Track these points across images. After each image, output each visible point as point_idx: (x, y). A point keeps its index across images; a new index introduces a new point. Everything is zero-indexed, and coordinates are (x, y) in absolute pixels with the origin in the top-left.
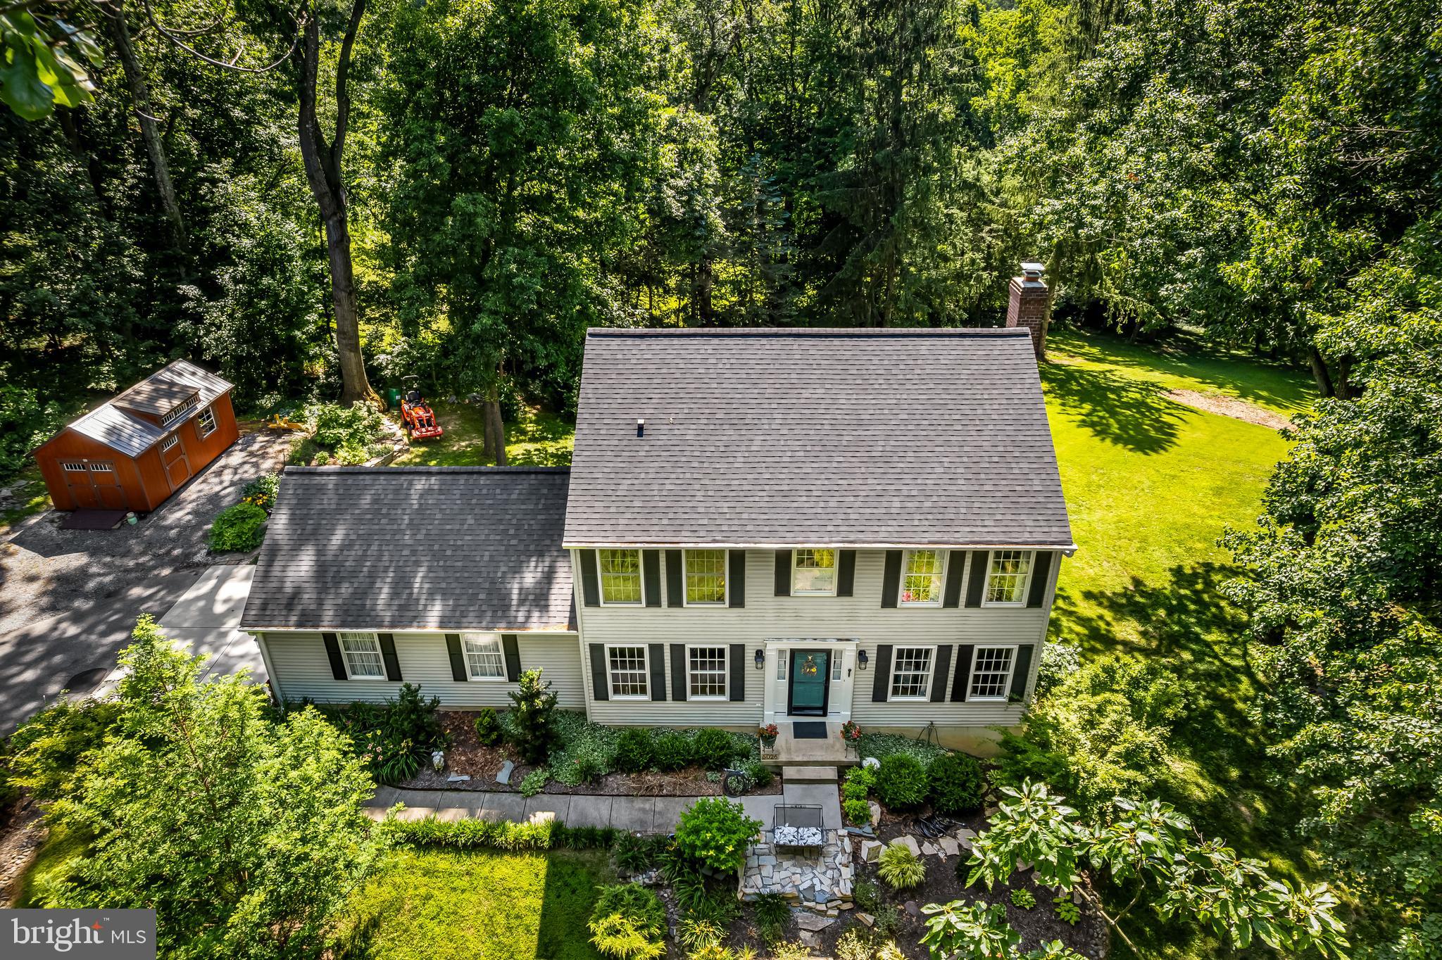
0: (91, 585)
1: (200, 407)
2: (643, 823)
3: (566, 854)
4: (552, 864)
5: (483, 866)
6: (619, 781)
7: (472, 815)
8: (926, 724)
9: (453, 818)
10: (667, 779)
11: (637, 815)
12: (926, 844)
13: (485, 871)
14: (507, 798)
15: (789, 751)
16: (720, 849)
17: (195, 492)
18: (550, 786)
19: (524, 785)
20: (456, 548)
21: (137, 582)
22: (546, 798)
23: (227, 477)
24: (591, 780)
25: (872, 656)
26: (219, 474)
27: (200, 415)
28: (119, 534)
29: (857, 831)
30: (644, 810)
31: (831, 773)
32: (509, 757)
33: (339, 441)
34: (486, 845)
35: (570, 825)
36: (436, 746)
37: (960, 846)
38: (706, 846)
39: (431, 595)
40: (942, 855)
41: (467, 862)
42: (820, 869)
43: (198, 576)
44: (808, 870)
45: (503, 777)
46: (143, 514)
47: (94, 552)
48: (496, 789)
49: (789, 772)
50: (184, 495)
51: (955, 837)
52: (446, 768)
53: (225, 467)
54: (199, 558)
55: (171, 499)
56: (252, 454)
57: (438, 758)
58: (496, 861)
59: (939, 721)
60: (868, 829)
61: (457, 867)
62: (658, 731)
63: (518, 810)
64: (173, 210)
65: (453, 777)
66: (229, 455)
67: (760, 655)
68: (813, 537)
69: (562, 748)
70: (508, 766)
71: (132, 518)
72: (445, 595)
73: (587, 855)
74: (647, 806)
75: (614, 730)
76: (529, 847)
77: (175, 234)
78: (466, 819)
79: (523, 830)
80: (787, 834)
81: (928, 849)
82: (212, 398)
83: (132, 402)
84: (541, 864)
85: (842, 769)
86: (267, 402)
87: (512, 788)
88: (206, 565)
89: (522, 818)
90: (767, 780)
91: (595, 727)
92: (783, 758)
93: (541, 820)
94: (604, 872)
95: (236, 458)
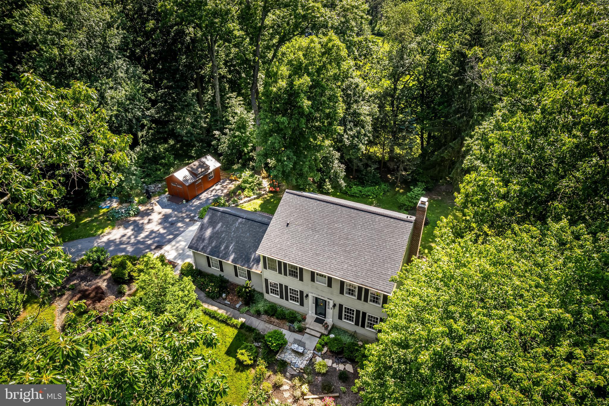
0: (170, 220)
1: (209, 171)
2: (265, 330)
3: (243, 331)
4: (238, 333)
5: (223, 327)
6: (264, 317)
7: (226, 313)
8: (354, 330)
9: (222, 312)
10: (277, 321)
11: (265, 328)
12: (335, 364)
13: (223, 328)
14: (236, 312)
15: (310, 324)
16: (273, 343)
17: (204, 196)
18: (247, 312)
19: (241, 310)
20: (242, 241)
21: (180, 221)
22: (245, 315)
23: (213, 193)
24: (258, 314)
25: (338, 306)
26: (212, 191)
27: (209, 174)
28: (180, 206)
29: (317, 353)
30: (267, 327)
31: (318, 335)
32: (241, 301)
33: (246, 188)
34: (224, 322)
35: (247, 324)
36: (224, 293)
37: (345, 368)
38: (270, 341)
39: (233, 252)
40: (337, 369)
41: (220, 325)
42: (301, 359)
43: (194, 223)
44: (297, 358)
45: (237, 306)
46: (187, 201)
47: (174, 210)
48: (235, 308)
49: (308, 331)
50: (200, 196)
51: (345, 365)
52: (226, 299)
53: (213, 190)
54: (196, 218)
55: (197, 197)
56: (223, 187)
57: (224, 295)
58: (226, 327)
59: (358, 331)
60: (320, 354)
61: (217, 325)
62: (281, 306)
63: (237, 316)
64: (219, 105)
65: (226, 302)
66: (217, 185)
67: (307, 296)
68: (319, 269)
69: (255, 303)
70: (240, 303)
71: (184, 201)
72: (236, 253)
73: (247, 333)
74: (268, 326)
75: (270, 302)
76: (234, 326)
77: (219, 112)
78: (224, 314)
79: (235, 321)
80: (295, 347)
81: (335, 365)
82: (214, 168)
83: (192, 168)
84: (236, 331)
85: (322, 334)
86: (235, 167)
87: (239, 310)
88: (197, 221)
89: (237, 318)
90: (301, 331)
91: (266, 300)
92: (307, 326)
93: (242, 320)
94: (249, 339)
95: (218, 187)
